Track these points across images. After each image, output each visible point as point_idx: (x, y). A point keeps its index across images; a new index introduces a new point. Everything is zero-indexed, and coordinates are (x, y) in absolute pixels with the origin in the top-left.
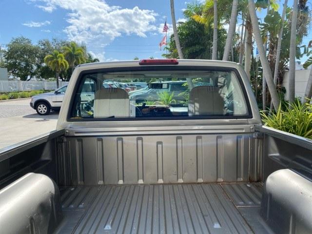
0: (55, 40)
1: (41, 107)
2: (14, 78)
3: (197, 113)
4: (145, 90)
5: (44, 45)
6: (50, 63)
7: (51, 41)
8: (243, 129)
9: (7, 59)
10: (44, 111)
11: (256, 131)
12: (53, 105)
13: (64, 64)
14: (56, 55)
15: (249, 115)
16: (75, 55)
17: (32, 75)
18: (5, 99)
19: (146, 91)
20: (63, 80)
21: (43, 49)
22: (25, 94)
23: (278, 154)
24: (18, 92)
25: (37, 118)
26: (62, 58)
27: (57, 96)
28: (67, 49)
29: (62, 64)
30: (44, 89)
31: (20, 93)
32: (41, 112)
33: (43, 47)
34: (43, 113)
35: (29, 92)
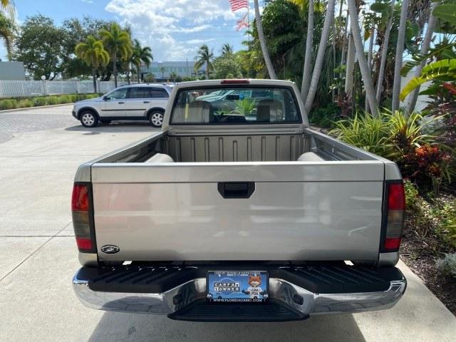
0: (87, 19)
5: (72, 26)
6: (84, 56)
7: (81, 20)
9: (21, 47)
13: (103, 56)
14: (91, 42)
16: (118, 43)
17: (57, 71)
18: (28, 106)
19: (220, 97)
21: (70, 33)
23: (316, 148)
26: (100, 48)
28: (106, 34)
29: (100, 56)
30: (77, 92)
33: (70, 30)
34: (89, 124)
35: (58, 96)
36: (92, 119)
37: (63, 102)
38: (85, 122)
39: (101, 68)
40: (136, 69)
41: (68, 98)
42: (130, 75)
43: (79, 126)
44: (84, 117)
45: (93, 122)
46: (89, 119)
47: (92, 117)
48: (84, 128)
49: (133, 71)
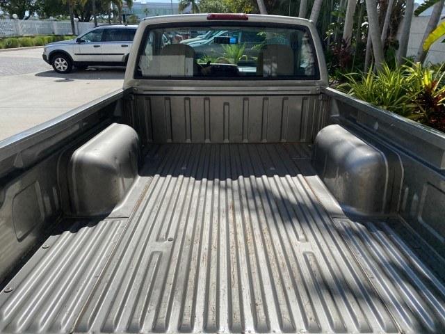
1: (58, 61)
2: (5, 14)
3: (273, 75)
4: (205, 39)
8: (309, 91)
10: (64, 68)
11: (321, 93)
12: (75, 58)
15: (316, 76)
17: (32, 10)
19: (206, 41)
20: (80, 21)
22: (27, 41)
23: (338, 115)
24: (17, 38)
25: (55, 76)
27: (81, 46)
30: (53, 33)
31: (20, 39)
32: (60, 68)
34: (62, 70)
35: (33, 37)
36: (65, 64)
37: (38, 44)
38: (57, 67)
39: (79, 6)
40: (118, 10)
41: (43, 39)
42: (112, 16)
43: (52, 72)
44: (56, 62)
45: (66, 67)
46: (61, 64)
47: (65, 62)
48: (57, 74)
49: (114, 11)
